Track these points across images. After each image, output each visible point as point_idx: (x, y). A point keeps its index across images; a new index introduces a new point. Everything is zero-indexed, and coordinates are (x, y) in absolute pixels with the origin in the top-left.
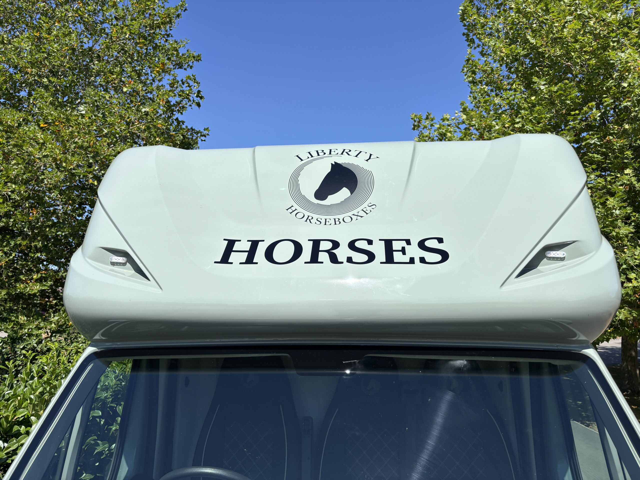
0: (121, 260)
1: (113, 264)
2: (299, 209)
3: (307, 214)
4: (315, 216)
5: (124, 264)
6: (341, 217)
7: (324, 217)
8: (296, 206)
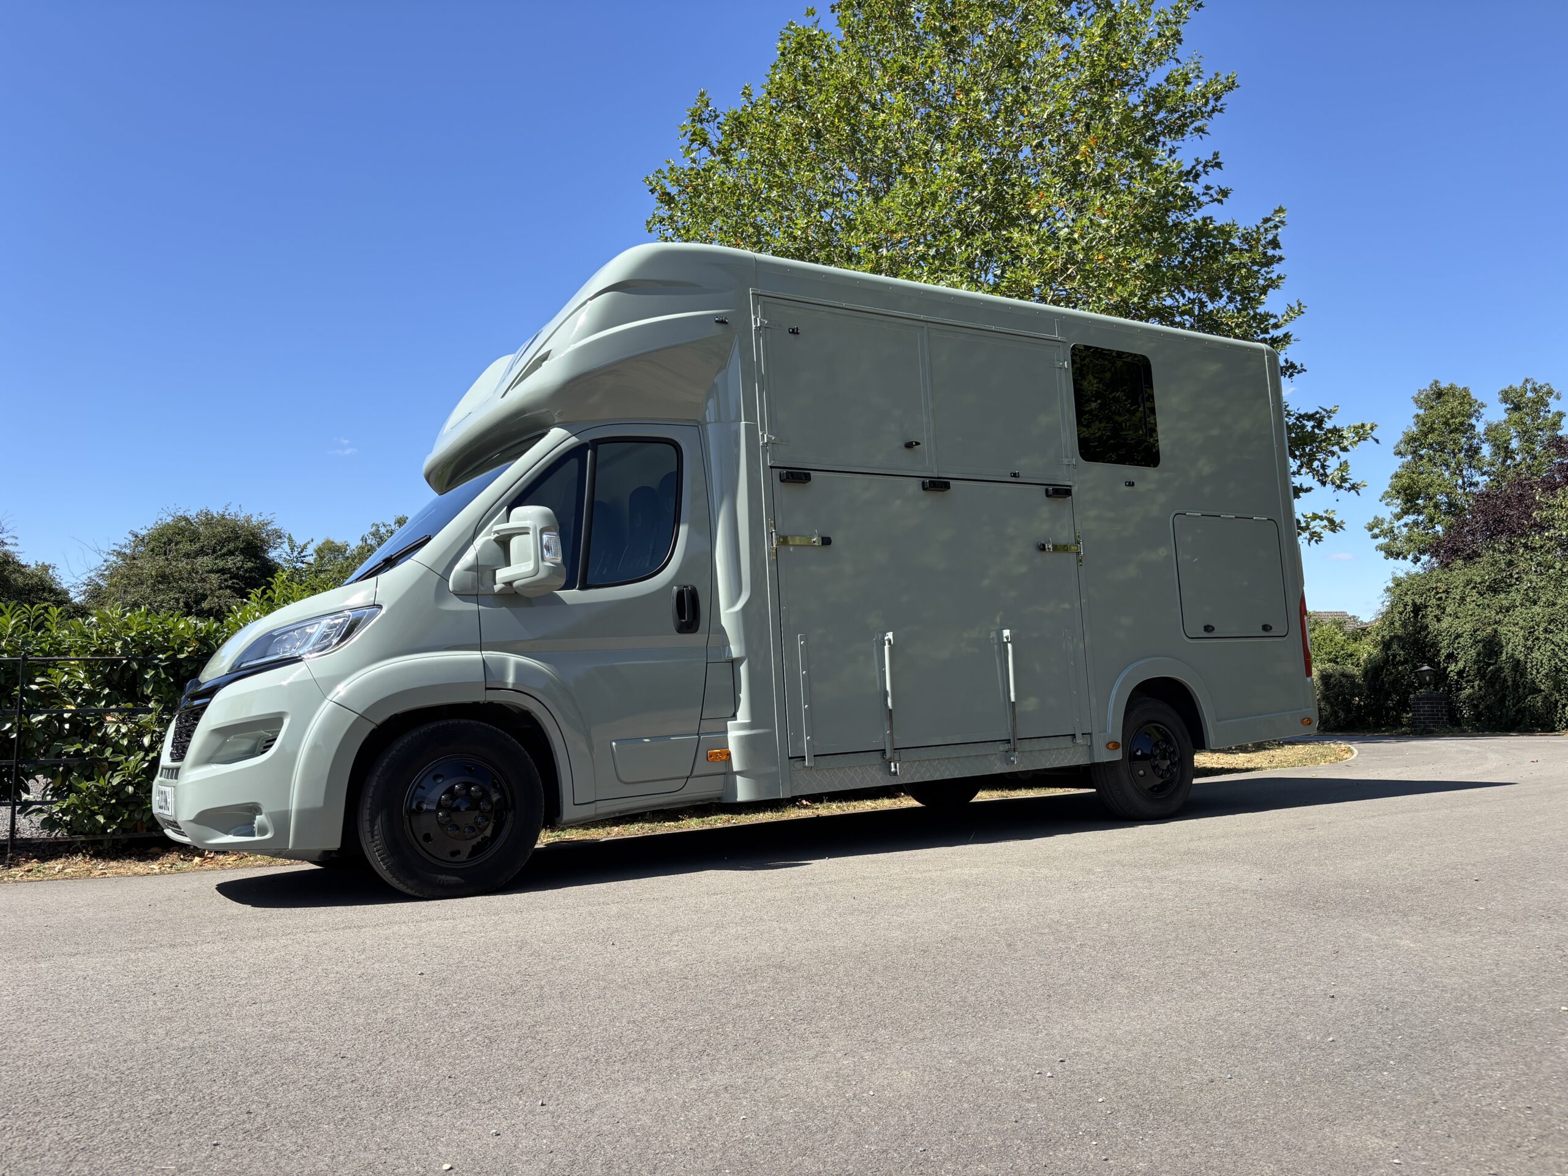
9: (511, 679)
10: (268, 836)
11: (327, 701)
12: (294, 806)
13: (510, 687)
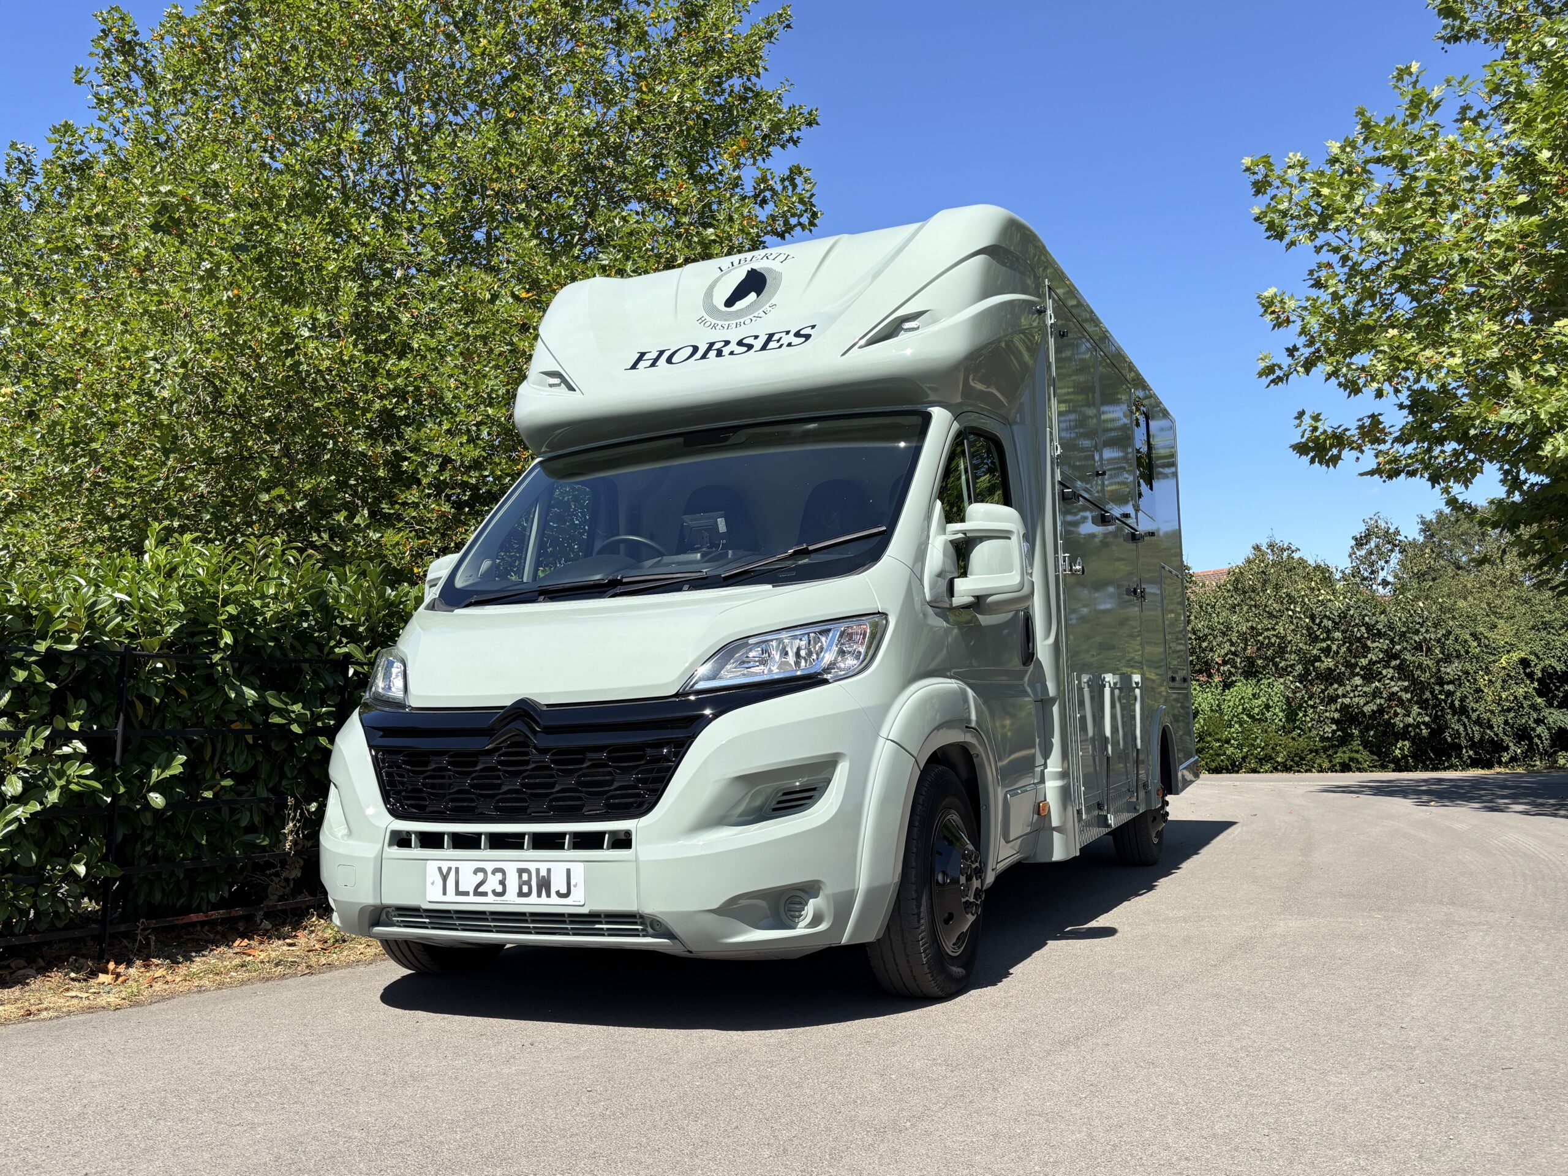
0: (557, 381)
1: (551, 386)
2: (709, 319)
3: (714, 321)
4: (720, 323)
5: (559, 385)
6: (742, 321)
7: (727, 323)
8: (706, 316)
9: (973, 717)
10: (822, 927)
11: (881, 741)
12: (862, 883)
13: (973, 725)
